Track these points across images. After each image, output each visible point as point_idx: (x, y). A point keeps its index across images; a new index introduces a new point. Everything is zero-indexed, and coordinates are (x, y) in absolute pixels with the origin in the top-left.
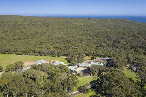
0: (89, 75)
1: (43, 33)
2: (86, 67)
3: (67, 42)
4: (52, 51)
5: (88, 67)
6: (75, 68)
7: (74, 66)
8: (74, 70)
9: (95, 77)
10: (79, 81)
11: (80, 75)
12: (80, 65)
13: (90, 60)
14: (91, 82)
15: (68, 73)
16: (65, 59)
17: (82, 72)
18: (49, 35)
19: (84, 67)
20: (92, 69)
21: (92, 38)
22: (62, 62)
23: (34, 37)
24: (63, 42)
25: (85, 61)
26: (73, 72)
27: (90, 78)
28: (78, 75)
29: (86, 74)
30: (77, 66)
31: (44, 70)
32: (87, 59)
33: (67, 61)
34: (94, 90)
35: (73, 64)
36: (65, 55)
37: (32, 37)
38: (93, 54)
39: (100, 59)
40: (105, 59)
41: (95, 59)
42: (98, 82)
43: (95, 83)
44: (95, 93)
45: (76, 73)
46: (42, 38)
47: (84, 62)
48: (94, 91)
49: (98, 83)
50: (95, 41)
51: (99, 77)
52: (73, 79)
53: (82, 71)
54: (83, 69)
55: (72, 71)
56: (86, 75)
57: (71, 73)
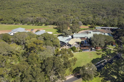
0: (90, 50)
1: (32, 4)
2: (84, 38)
3: (58, 12)
4: (37, 19)
5: (87, 38)
6: (67, 40)
7: (66, 36)
8: (66, 42)
9: (98, 52)
10: (75, 60)
11: (75, 49)
12: (75, 35)
13: (88, 30)
14: (94, 61)
15: (57, 46)
16: (54, 28)
17: (79, 45)
18: (38, 5)
19: (81, 38)
20: (95, 39)
21: (86, 9)
22: (50, 31)
23: (20, 7)
24: (54, 12)
25: (82, 31)
26: (65, 46)
27: (91, 54)
28: (73, 49)
29: (85, 48)
30: (70, 37)
31: (19, 41)
32: (83, 28)
33: (56, 30)
34: (100, 75)
35: (66, 34)
36: (54, 24)
37: (18, 7)
38: (91, 22)
39: (102, 28)
40: (108, 29)
41: (95, 28)
42: (105, 61)
43: (99, 63)
44: (101, 78)
45: (70, 47)
46: (30, 8)
47: (80, 32)
48: (100, 77)
49: (103, 62)
50: (90, 11)
51: (104, 53)
52: (64, 57)
53: (78, 43)
54: (80, 41)
55: (63, 44)
56: (85, 50)
57: (61, 47)
